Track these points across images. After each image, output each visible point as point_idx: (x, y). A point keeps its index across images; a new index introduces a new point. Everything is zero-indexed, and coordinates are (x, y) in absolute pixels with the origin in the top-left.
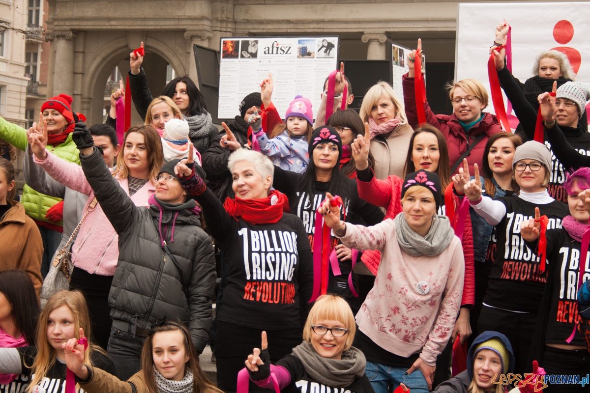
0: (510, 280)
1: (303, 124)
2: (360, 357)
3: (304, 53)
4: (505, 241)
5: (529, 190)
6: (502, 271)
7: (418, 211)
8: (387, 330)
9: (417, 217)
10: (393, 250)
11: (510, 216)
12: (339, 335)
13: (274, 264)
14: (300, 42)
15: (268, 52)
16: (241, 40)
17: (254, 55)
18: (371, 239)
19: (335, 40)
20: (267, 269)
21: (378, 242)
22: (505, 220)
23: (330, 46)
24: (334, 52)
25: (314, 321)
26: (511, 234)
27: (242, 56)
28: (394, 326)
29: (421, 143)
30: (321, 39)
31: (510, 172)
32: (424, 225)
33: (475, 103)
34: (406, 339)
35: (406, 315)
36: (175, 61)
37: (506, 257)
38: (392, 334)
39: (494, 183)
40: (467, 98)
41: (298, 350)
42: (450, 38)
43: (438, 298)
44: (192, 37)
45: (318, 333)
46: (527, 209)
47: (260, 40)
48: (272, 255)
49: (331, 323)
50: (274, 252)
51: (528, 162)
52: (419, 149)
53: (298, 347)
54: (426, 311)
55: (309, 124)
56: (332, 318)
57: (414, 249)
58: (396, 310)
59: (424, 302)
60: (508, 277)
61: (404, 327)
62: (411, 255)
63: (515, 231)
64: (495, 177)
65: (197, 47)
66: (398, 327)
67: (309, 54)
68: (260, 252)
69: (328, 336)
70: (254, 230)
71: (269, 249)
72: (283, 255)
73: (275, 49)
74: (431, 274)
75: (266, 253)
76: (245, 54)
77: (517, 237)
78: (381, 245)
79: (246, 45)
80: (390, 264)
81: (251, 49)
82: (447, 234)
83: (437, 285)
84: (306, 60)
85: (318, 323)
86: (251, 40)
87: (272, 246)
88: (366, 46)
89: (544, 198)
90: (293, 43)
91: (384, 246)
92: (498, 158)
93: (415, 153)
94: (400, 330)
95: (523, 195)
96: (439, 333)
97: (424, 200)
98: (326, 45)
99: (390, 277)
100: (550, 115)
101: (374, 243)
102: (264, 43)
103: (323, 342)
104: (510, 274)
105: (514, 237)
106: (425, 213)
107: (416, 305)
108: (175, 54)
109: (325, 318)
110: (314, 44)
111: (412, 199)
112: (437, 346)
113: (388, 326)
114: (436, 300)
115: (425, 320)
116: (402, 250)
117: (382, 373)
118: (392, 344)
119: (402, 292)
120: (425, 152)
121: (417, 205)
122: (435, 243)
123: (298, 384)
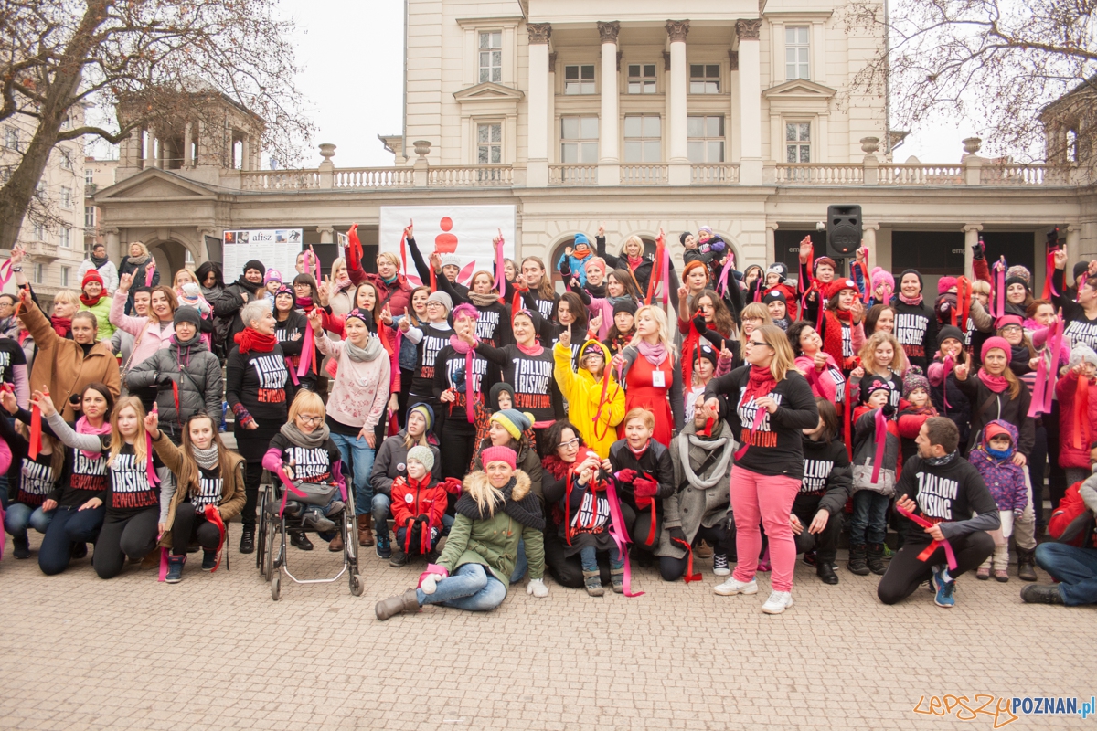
2: (327, 429)
3: (280, 239)
4: (423, 354)
5: (435, 320)
6: (421, 373)
7: (354, 334)
8: (342, 410)
9: (354, 337)
11: (426, 338)
13: (278, 378)
14: (276, 232)
15: (255, 239)
16: (237, 232)
17: (246, 242)
19: (299, 231)
20: (274, 382)
22: (423, 341)
23: (297, 235)
24: (300, 238)
26: (427, 350)
27: (238, 243)
28: (347, 407)
29: (363, 292)
31: (425, 311)
32: (360, 342)
33: (393, 267)
34: (355, 415)
35: (354, 399)
36: (190, 246)
37: (424, 364)
38: (346, 413)
40: (388, 263)
41: (285, 429)
43: (375, 389)
44: (202, 231)
46: (435, 333)
47: (250, 232)
48: (276, 373)
50: (277, 371)
51: (433, 302)
52: (362, 295)
54: (367, 396)
57: (357, 357)
58: (348, 396)
59: (365, 391)
60: (425, 377)
61: (353, 408)
62: (355, 361)
63: (428, 348)
64: (418, 315)
65: (207, 237)
66: (349, 407)
67: (284, 241)
71: (273, 369)
72: (282, 372)
73: (261, 238)
74: (369, 373)
76: (240, 241)
77: (430, 352)
79: (240, 235)
80: (343, 367)
81: (244, 238)
82: (378, 348)
83: (373, 379)
84: (281, 244)
86: (244, 232)
87: (274, 367)
88: (320, 235)
90: (273, 233)
91: (339, 355)
92: (419, 304)
93: (359, 298)
94: (350, 409)
95: (432, 324)
96: (374, 411)
97: (358, 326)
98: (294, 234)
99: (342, 376)
102: (252, 234)
104: (426, 375)
105: (428, 352)
106: (360, 335)
107: (360, 392)
108: (191, 242)
110: (286, 234)
111: (350, 327)
112: (373, 419)
113: (343, 407)
114: (372, 390)
115: (366, 403)
116: (350, 358)
117: (344, 439)
118: (345, 418)
119: (351, 384)
120: (367, 297)
121: (354, 329)
122: (370, 352)
123: (287, 451)
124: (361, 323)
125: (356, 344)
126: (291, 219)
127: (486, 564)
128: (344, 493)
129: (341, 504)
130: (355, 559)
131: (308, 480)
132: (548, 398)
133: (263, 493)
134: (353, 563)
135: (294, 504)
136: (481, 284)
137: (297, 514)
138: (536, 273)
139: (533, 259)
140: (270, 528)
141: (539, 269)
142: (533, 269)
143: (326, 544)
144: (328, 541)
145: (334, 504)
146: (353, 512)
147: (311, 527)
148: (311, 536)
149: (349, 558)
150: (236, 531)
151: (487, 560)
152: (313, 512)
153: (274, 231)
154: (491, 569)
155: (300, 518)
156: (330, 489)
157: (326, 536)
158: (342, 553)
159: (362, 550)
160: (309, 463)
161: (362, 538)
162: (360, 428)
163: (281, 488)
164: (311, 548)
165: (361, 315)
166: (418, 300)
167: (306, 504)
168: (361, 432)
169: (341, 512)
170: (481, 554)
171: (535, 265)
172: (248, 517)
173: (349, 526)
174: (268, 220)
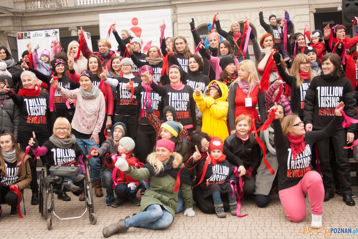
0: (123, 105)
1: (47, 59)
3: (47, 35)
4: (120, 92)
5: (127, 74)
6: (120, 103)
7: (85, 84)
8: (81, 126)
9: (85, 86)
10: (80, 98)
11: (120, 84)
12: (66, 130)
13: (38, 110)
14: (45, 31)
15: (34, 36)
16: (24, 33)
17: (29, 38)
18: (71, 94)
19: (58, 30)
20: (36, 112)
21: (74, 95)
22: (119, 85)
23: (56, 32)
24: (58, 34)
25: (56, 126)
26: (122, 90)
27: (25, 38)
28: (83, 124)
29: (91, 61)
30: (53, 30)
31: (120, 69)
32: (88, 89)
34: (88, 128)
35: (87, 120)
37: (121, 98)
38: (83, 127)
39: (115, 73)
42: (97, 27)
43: (97, 113)
44: (7, 33)
45: (58, 130)
46: (126, 81)
47: (31, 32)
48: (37, 107)
49: (62, 127)
50: (38, 106)
51: (126, 64)
52: (91, 63)
53: (51, 137)
54: (94, 117)
55: (49, 59)
56: (62, 125)
57: (87, 97)
58: (83, 118)
59: (92, 115)
60: (122, 105)
61: (87, 124)
62: (86, 99)
63: (122, 89)
64: (115, 71)
65: (8, 36)
66: (85, 124)
67: (49, 36)
68: (32, 106)
69: (62, 131)
70: (30, 99)
71: (36, 105)
72: (41, 107)
73: (37, 35)
74: (94, 105)
75: (35, 106)
76: (26, 37)
77: (124, 91)
78: (75, 97)
79: (26, 34)
80: (79, 103)
81: (28, 36)
82: (97, 91)
83: (96, 108)
84: (48, 38)
85: (58, 127)
86: (28, 32)
87: (37, 104)
88: (70, 32)
89: (132, 76)
90: (43, 32)
91: (76, 97)
92: (116, 66)
94: (85, 125)
95: (125, 76)
96: (98, 125)
97: (86, 80)
98: (55, 32)
99: (80, 107)
100: (131, 51)
101: (72, 95)
102: (32, 33)
103: (60, 133)
104: (123, 104)
105: (123, 91)
106: (88, 85)
107: (90, 116)
108: (1, 40)
109: (60, 125)
110: (50, 32)
111: (82, 81)
112: (98, 129)
113: (81, 124)
114: (97, 114)
115: (94, 121)
116: (83, 98)
117: (82, 141)
118: (83, 130)
119: (84, 112)
120: (93, 64)
121: (84, 82)
122: (94, 94)
123: (52, 150)
124: (88, 78)
125: (86, 90)
126: (54, 24)
127: (162, 204)
128: (84, 169)
129: (83, 176)
130: (91, 205)
131: (65, 165)
132: (188, 113)
133: (40, 172)
134: (91, 207)
135: (57, 178)
136: (152, 52)
137: (59, 183)
138: (183, 45)
139: (181, 38)
140: (46, 192)
141: (184, 43)
142: (181, 43)
143: (77, 198)
144: (78, 195)
145: (78, 176)
146: (89, 179)
147: (67, 189)
148: (69, 194)
149: (88, 205)
150: (28, 194)
151: (162, 202)
152: (67, 182)
153: (44, 31)
154: (164, 206)
155: (61, 185)
156: (76, 168)
157: (76, 193)
158: (84, 202)
159: (97, 200)
160: (64, 157)
161: (97, 193)
162: (91, 135)
163: (50, 169)
164: (69, 200)
165: (87, 74)
166: (115, 64)
167: (63, 177)
168: (92, 136)
169: (83, 180)
170: (159, 199)
171: (182, 41)
172: (33, 186)
173: (88, 187)
174: (42, 25)
